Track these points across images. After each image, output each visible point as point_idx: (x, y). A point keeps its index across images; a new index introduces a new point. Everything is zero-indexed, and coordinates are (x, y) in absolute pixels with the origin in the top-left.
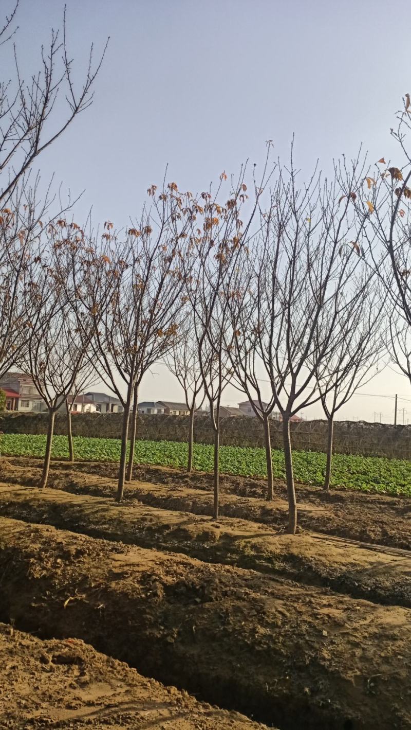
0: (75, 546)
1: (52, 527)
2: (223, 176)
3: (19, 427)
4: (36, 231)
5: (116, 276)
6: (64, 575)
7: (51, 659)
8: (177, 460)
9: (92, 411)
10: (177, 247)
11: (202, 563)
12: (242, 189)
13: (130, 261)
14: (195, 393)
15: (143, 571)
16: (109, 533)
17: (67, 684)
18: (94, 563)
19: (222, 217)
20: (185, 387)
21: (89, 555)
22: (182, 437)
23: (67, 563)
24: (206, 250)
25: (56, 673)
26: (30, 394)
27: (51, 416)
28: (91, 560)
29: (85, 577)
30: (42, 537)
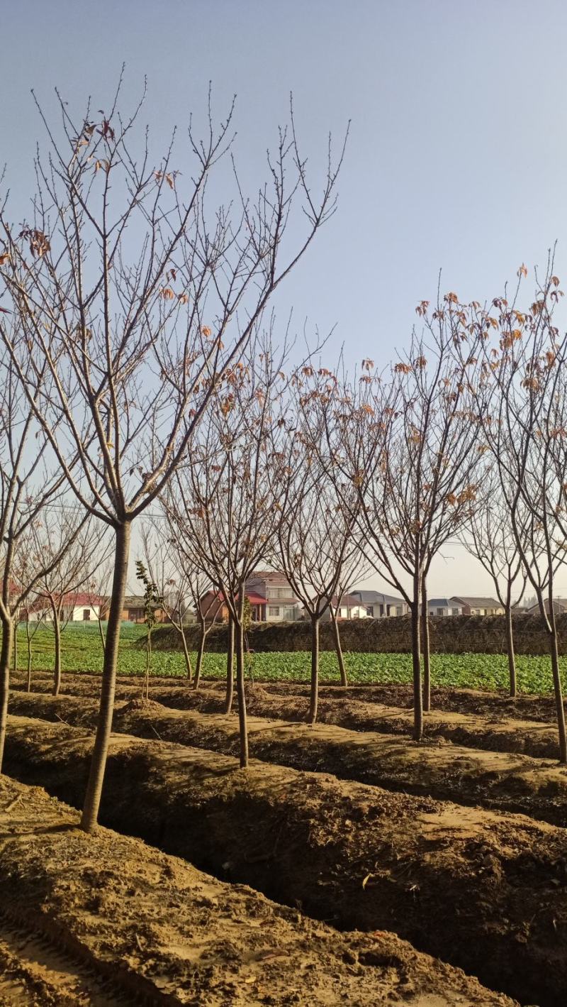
0: (367, 803)
1: (332, 776)
2: (522, 271)
3: (270, 642)
6: (358, 843)
7: (357, 958)
8: (493, 679)
9: (361, 617)
10: (465, 378)
11: (553, 828)
12: (553, 285)
14: (510, 582)
15: (468, 839)
16: (409, 785)
17: (384, 993)
18: (396, 826)
19: (526, 327)
20: (493, 574)
21: (388, 815)
22: (494, 646)
23: (360, 826)
24: (507, 376)
25: (367, 978)
26: (279, 597)
27: (314, 625)
28: (391, 822)
29: (387, 846)
30: (321, 790)
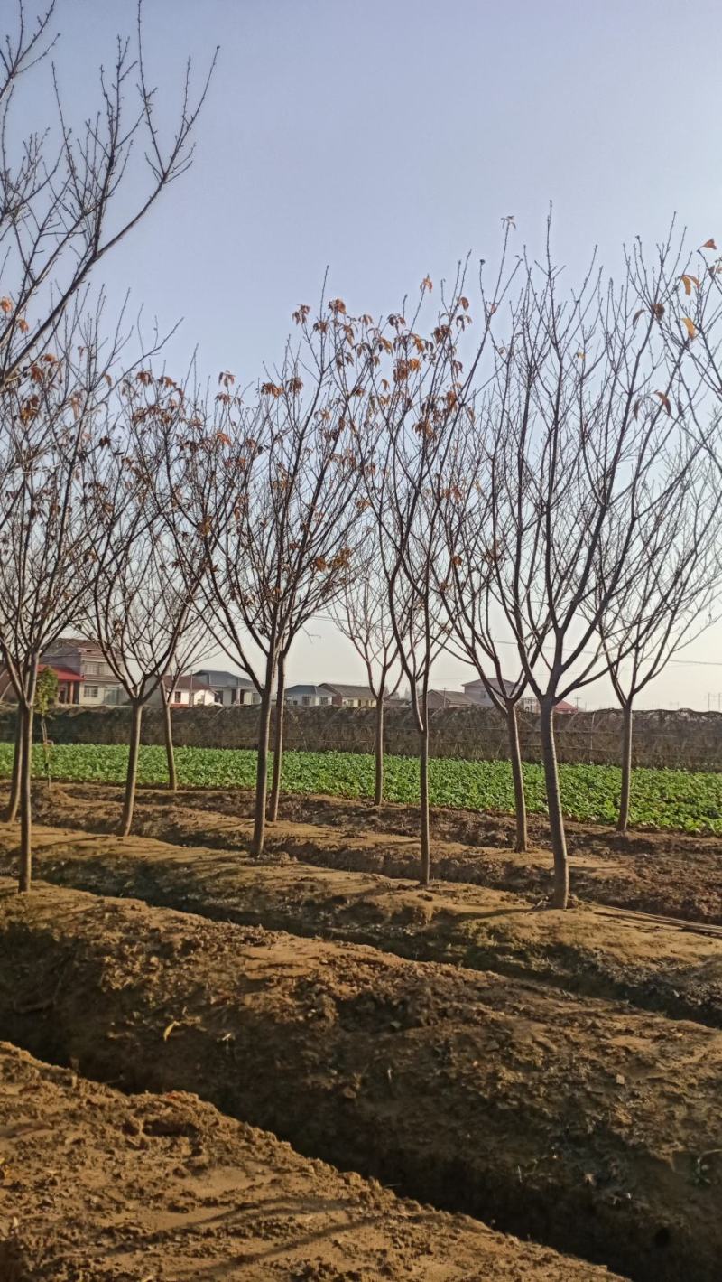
0: (181, 935)
1: (140, 902)
2: (427, 284)
3: (81, 732)
4: (101, 392)
5: (241, 468)
6: (163, 984)
7: (141, 1127)
8: (357, 784)
9: (206, 703)
10: (347, 413)
11: (403, 960)
12: (461, 307)
13: (266, 439)
14: (385, 668)
15: (299, 977)
16: (239, 913)
17: (169, 1169)
18: (214, 963)
19: (424, 357)
20: (366, 658)
21: (205, 949)
22: (364, 744)
23: (168, 963)
24: (398, 416)
25: (151, 1152)
26: (99, 674)
27: (135, 712)
28: (208, 958)
29: (200, 988)
30: (123, 919)
